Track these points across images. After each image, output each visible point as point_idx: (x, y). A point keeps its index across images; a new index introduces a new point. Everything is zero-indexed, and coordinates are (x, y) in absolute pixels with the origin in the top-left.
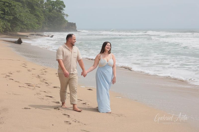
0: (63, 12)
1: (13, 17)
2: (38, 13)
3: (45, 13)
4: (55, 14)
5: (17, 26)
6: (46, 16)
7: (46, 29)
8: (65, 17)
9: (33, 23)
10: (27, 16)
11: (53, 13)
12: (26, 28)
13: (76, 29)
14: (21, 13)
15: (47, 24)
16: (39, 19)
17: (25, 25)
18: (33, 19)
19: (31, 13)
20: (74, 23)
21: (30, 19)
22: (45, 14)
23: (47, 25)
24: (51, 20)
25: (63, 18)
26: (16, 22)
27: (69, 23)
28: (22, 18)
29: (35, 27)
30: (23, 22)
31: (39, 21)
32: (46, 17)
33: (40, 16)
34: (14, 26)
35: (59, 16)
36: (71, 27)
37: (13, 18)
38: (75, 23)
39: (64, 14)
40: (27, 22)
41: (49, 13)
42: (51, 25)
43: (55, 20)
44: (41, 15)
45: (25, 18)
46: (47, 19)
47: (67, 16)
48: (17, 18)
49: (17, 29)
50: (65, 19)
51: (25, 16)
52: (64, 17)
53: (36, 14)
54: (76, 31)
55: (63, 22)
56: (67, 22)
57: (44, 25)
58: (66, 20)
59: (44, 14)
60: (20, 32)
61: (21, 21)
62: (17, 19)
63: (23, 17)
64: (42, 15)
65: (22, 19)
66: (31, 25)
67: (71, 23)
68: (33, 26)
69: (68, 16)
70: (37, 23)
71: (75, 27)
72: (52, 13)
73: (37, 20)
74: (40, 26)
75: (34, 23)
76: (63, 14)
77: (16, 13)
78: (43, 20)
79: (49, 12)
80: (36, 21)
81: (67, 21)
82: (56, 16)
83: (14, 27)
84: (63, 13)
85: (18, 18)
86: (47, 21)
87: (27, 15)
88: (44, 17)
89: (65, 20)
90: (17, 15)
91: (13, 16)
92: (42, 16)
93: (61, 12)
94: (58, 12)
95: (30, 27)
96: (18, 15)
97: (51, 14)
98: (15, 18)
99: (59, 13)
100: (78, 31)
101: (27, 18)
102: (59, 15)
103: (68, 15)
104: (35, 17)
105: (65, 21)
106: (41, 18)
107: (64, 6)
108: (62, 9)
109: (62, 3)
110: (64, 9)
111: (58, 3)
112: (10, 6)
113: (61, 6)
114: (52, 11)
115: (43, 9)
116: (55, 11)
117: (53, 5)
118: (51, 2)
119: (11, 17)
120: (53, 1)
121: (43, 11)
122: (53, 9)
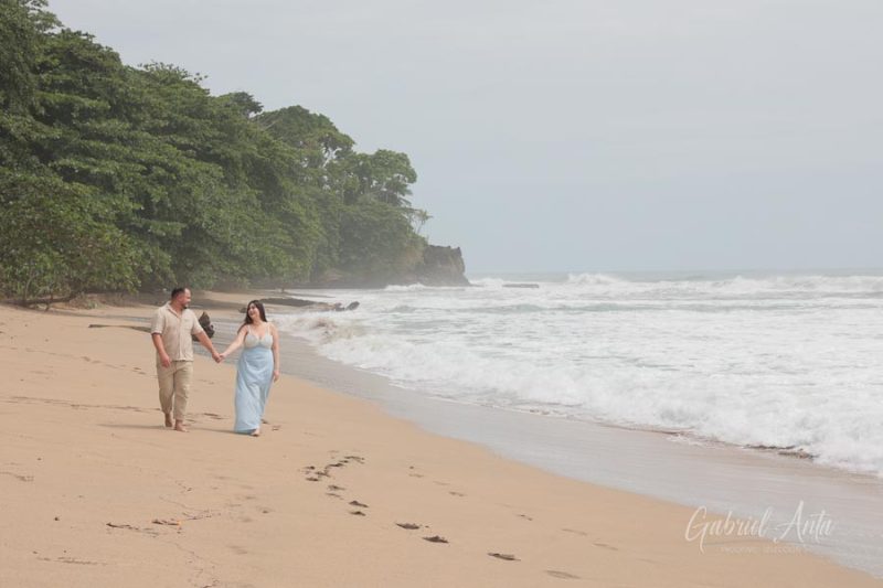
0: (407, 202)
1: (184, 226)
2: (295, 207)
3: (330, 208)
4: (373, 211)
5: (202, 266)
6: (333, 219)
7: (332, 274)
8: (415, 224)
9: (269, 252)
10: (243, 220)
11: (361, 205)
12: (241, 272)
13: (466, 274)
14: (219, 207)
15: (335, 255)
16: (300, 231)
17: (235, 258)
18: (268, 233)
19: (263, 208)
20: (453, 247)
21: (257, 234)
22: (330, 214)
23: (337, 259)
24: (356, 235)
25: (405, 227)
26: (199, 249)
27: (433, 247)
28: (220, 230)
29: (281, 269)
30: (226, 246)
31: (296, 241)
32: (335, 226)
33: (304, 220)
34: (189, 264)
35: (388, 217)
36: (440, 266)
37: (183, 230)
38: (459, 249)
39: (412, 211)
40: (246, 245)
41: (343, 207)
42: (353, 257)
43: (373, 239)
44: (310, 217)
45: (237, 229)
46: (337, 234)
47: (424, 217)
48: (203, 231)
49: (203, 277)
50: (416, 230)
51: (235, 222)
52: (413, 224)
53: (286, 213)
54: (466, 283)
55: (405, 245)
56: (425, 244)
57: (325, 257)
58: (418, 237)
59: (323, 211)
60: (219, 288)
61: (218, 243)
62: (201, 236)
63: (228, 223)
64: (314, 214)
65: (221, 234)
66: (262, 259)
67: (442, 248)
68: (271, 263)
69: (427, 218)
70: (289, 251)
71: (461, 267)
72: (358, 208)
73: (288, 239)
74: (299, 265)
75: (274, 251)
76: (405, 210)
77: (199, 207)
78: (317, 236)
79: (347, 203)
80: (285, 242)
81: (423, 239)
82: (377, 220)
83: (190, 269)
84: (408, 206)
85: (209, 232)
86: (337, 243)
87: (247, 217)
88: (325, 226)
89: (415, 237)
90: (200, 217)
91: (185, 220)
92: (314, 219)
93: (396, 201)
94: (383, 204)
95: (256, 267)
96: (206, 216)
97: (352, 209)
98: (194, 232)
99: (389, 206)
100: (471, 282)
101: (246, 228)
102: (388, 213)
103: (428, 215)
104: (280, 223)
105: (417, 241)
106: (306, 227)
107: (412, 177)
108: (402, 189)
109: (400, 163)
110: (410, 187)
111: (382, 165)
112: (170, 177)
113: (396, 175)
114: (360, 199)
115: (318, 190)
116: (371, 197)
117: (362, 172)
118: (355, 159)
119: (177, 228)
120: (364, 157)
121: (320, 200)
122: (364, 187)
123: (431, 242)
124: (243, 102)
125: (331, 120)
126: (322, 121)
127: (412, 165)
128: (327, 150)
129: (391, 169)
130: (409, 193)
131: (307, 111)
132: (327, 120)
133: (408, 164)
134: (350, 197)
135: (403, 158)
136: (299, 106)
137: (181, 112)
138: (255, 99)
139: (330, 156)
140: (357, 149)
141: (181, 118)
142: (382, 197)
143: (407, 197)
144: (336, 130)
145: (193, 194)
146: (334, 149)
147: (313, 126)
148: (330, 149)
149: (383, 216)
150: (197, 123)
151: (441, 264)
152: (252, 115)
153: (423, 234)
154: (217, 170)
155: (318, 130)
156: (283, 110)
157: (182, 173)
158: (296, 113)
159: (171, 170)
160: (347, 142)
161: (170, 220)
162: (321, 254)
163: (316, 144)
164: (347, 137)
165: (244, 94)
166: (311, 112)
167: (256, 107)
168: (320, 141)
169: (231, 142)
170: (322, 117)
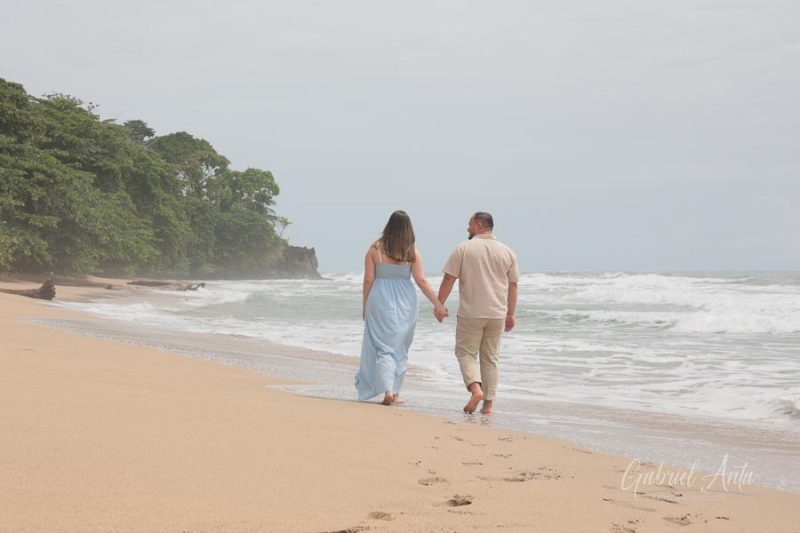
0: (272, 211)
1: (60, 220)
3: (207, 214)
4: (242, 217)
6: (210, 223)
7: (208, 268)
8: (278, 229)
11: (233, 212)
13: (318, 270)
14: (92, 207)
15: (210, 253)
20: (309, 248)
22: (208, 220)
23: (213, 256)
24: (228, 237)
25: (269, 231)
26: (74, 238)
27: (292, 247)
28: (90, 224)
32: (211, 229)
35: (255, 223)
36: (296, 262)
38: (313, 249)
39: (275, 218)
40: (111, 236)
41: (218, 213)
42: (226, 254)
43: (242, 240)
45: (105, 224)
46: (213, 236)
47: (285, 223)
50: (278, 234)
51: (104, 218)
52: (275, 229)
54: (317, 276)
55: (269, 245)
56: (286, 245)
57: (203, 254)
58: (280, 239)
59: (203, 217)
61: (89, 235)
67: (301, 248)
69: (288, 223)
71: (315, 264)
72: (230, 215)
76: (270, 217)
79: (223, 211)
81: (284, 241)
82: (245, 224)
84: (272, 214)
86: (213, 243)
89: (277, 239)
90: (75, 214)
91: (61, 214)
93: (262, 211)
94: (251, 212)
96: (79, 213)
97: (226, 216)
99: (256, 214)
100: (323, 276)
101: (114, 224)
102: (254, 220)
103: (288, 221)
105: (278, 241)
107: (276, 191)
108: (267, 200)
109: (266, 179)
110: (274, 198)
111: (252, 181)
112: (49, 182)
113: (262, 189)
114: (233, 207)
115: (198, 200)
116: (241, 206)
117: (235, 185)
118: (229, 176)
119: (54, 221)
120: (236, 174)
121: (199, 208)
122: (236, 198)
123: (290, 244)
124: (138, 129)
125: (211, 144)
126: (203, 145)
127: (277, 181)
128: (207, 168)
129: (259, 185)
130: (274, 203)
131: (191, 136)
132: (207, 144)
133: (272, 180)
134: (225, 206)
135: (268, 175)
136: (184, 133)
137: (72, 132)
138: (149, 126)
139: (209, 172)
140: (232, 168)
141: (71, 137)
142: (251, 206)
143: (271, 207)
144: (214, 152)
145: (68, 195)
146: (214, 167)
147: (196, 148)
148: (210, 167)
149: (250, 221)
150: (83, 141)
151: (300, 261)
152: (146, 139)
153: (284, 237)
154: (89, 177)
155: (199, 152)
156: (171, 136)
157: (58, 178)
158: (182, 138)
159: (51, 176)
160: (224, 162)
161: (50, 214)
162: (199, 252)
163: (198, 163)
164: (223, 157)
165: (139, 122)
166: (194, 137)
167: (149, 133)
168: (202, 160)
169: (112, 157)
170: (203, 141)
